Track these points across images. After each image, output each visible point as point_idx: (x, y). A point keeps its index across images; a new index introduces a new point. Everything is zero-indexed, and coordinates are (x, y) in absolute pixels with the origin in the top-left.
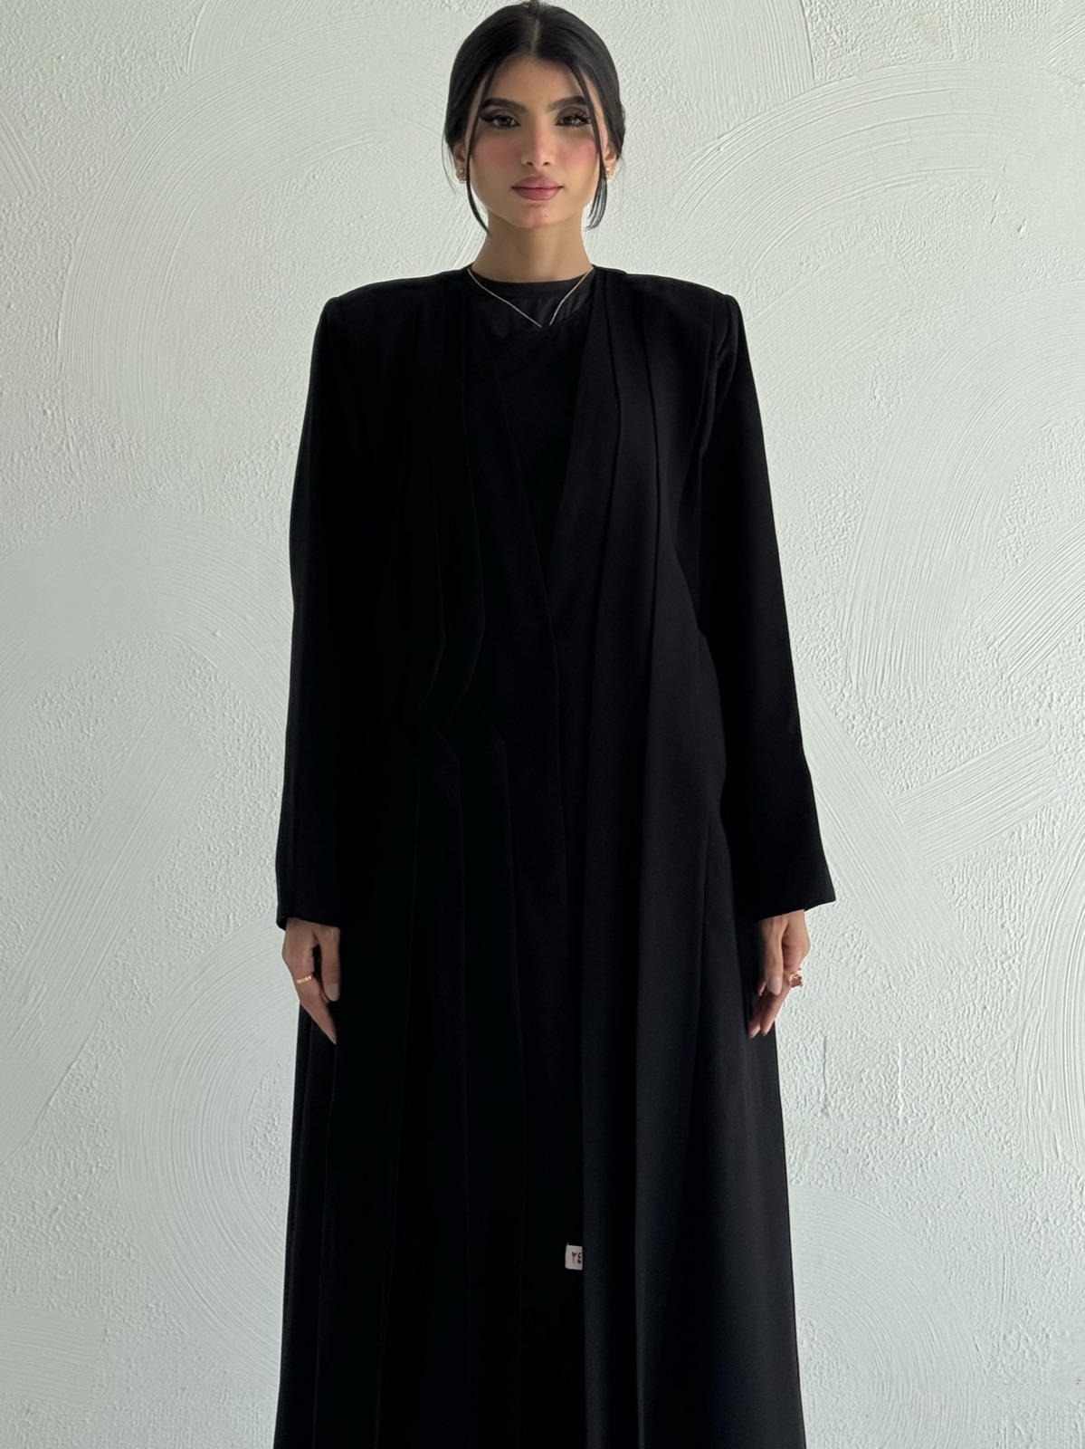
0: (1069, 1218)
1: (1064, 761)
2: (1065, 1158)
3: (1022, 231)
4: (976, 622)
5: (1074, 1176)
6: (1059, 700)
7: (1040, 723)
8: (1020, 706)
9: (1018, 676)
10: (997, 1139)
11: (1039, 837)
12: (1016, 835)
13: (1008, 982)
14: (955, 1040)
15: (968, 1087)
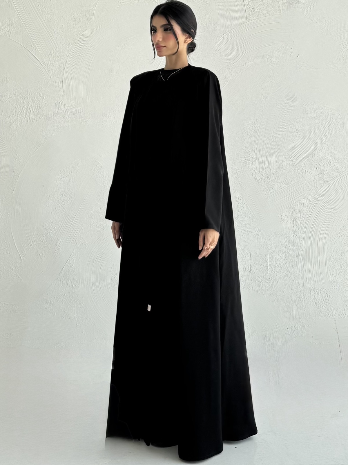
0: (310, 297)
1: (309, 187)
2: (309, 283)
3: (298, 57)
4: (287, 153)
5: (311, 287)
6: (307, 172)
7: (303, 177)
8: (298, 173)
9: (297, 166)
10: (292, 278)
11: (303, 205)
12: (297, 204)
13: (295, 240)
14: (282, 255)
15: (285, 266)
